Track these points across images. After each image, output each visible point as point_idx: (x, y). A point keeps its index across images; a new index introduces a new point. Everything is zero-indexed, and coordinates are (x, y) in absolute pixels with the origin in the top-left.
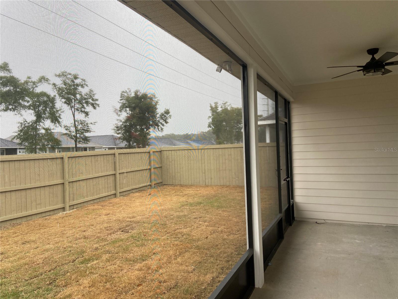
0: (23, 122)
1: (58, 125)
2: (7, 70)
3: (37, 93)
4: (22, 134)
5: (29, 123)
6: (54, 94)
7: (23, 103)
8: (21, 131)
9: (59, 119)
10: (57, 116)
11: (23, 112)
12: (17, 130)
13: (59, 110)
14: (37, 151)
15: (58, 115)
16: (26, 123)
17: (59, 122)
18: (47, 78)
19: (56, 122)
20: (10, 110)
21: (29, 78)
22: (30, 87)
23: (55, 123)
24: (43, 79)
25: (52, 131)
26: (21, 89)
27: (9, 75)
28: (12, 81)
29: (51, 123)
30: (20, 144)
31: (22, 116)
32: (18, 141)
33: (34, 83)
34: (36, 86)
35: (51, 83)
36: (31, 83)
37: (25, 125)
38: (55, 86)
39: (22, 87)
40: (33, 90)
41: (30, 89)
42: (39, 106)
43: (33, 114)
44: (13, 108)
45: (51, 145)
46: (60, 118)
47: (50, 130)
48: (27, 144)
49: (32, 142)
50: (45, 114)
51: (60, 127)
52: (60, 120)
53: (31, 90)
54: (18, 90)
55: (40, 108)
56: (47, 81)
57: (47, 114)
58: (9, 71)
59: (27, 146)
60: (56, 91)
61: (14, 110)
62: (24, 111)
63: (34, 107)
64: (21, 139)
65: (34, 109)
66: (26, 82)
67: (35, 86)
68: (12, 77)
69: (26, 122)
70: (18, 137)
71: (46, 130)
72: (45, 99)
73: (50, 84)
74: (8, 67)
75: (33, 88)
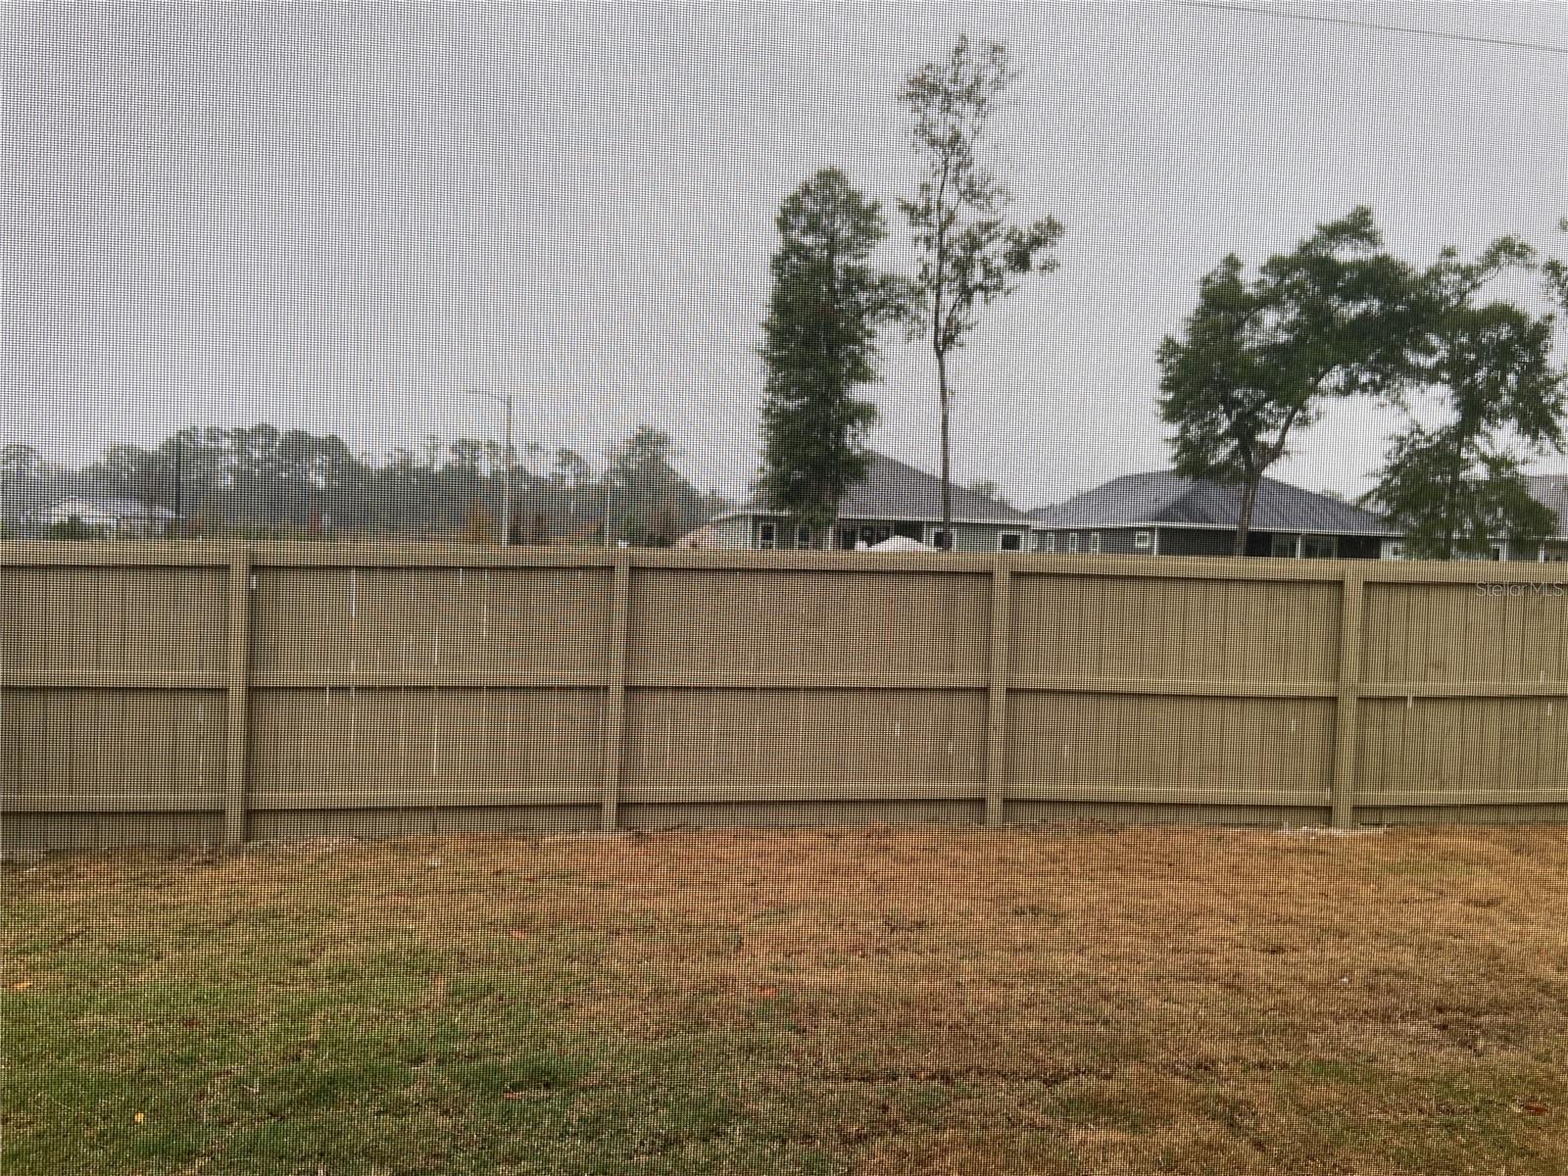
0: (1406, 434)
1: (1547, 444)
2: (1362, 236)
3: (1474, 311)
4: (1397, 481)
5: (1429, 440)
6: (1547, 308)
7: (1413, 358)
8: (1395, 470)
9: (1553, 416)
10: (1546, 406)
11: (1411, 394)
12: (1381, 463)
13: (1558, 379)
14: (1453, 550)
15: (1553, 399)
16: (1417, 436)
17: (1554, 432)
18: (1522, 246)
19: (1541, 434)
20: (1364, 389)
21: (1449, 253)
22: (1447, 292)
23: (1535, 437)
24: (1507, 250)
25: (1521, 470)
26: (1412, 304)
27: (1371, 255)
28: (1381, 277)
29: (1518, 438)
30: (1390, 521)
31: (1406, 410)
32: (1381, 508)
33: (1467, 273)
34: (1475, 286)
35: (1541, 259)
36: (1455, 272)
37: (1413, 445)
38: (1558, 275)
39: (1418, 295)
40: (1459, 303)
41: (1448, 299)
42: (1474, 367)
43: (1447, 401)
44: (1372, 382)
45: (1510, 531)
46: (1560, 413)
47: (1510, 465)
48: (1412, 521)
49: (1434, 515)
50: (1497, 398)
51: (1555, 452)
52: (1559, 422)
53: (1454, 302)
54: (1399, 308)
55: (1481, 375)
56: (1520, 255)
57: (1506, 400)
58: (1372, 238)
59: (1413, 529)
60: (1560, 293)
61: (1377, 389)
62: (1416, 390)
63: (1456, 370)
64: (1389, 502)
65: (1454, 382)
66: (1434, 274)
67: (1468, 284)
68: (1383, 262)
69: (1421, 433)
70: (1383, 493)
71: (1496, 464)
72: (1505, 332)
73: (1534, 266)
74: (1370, 223)
75: (1463, 295)
